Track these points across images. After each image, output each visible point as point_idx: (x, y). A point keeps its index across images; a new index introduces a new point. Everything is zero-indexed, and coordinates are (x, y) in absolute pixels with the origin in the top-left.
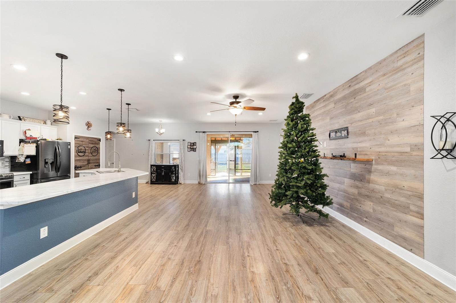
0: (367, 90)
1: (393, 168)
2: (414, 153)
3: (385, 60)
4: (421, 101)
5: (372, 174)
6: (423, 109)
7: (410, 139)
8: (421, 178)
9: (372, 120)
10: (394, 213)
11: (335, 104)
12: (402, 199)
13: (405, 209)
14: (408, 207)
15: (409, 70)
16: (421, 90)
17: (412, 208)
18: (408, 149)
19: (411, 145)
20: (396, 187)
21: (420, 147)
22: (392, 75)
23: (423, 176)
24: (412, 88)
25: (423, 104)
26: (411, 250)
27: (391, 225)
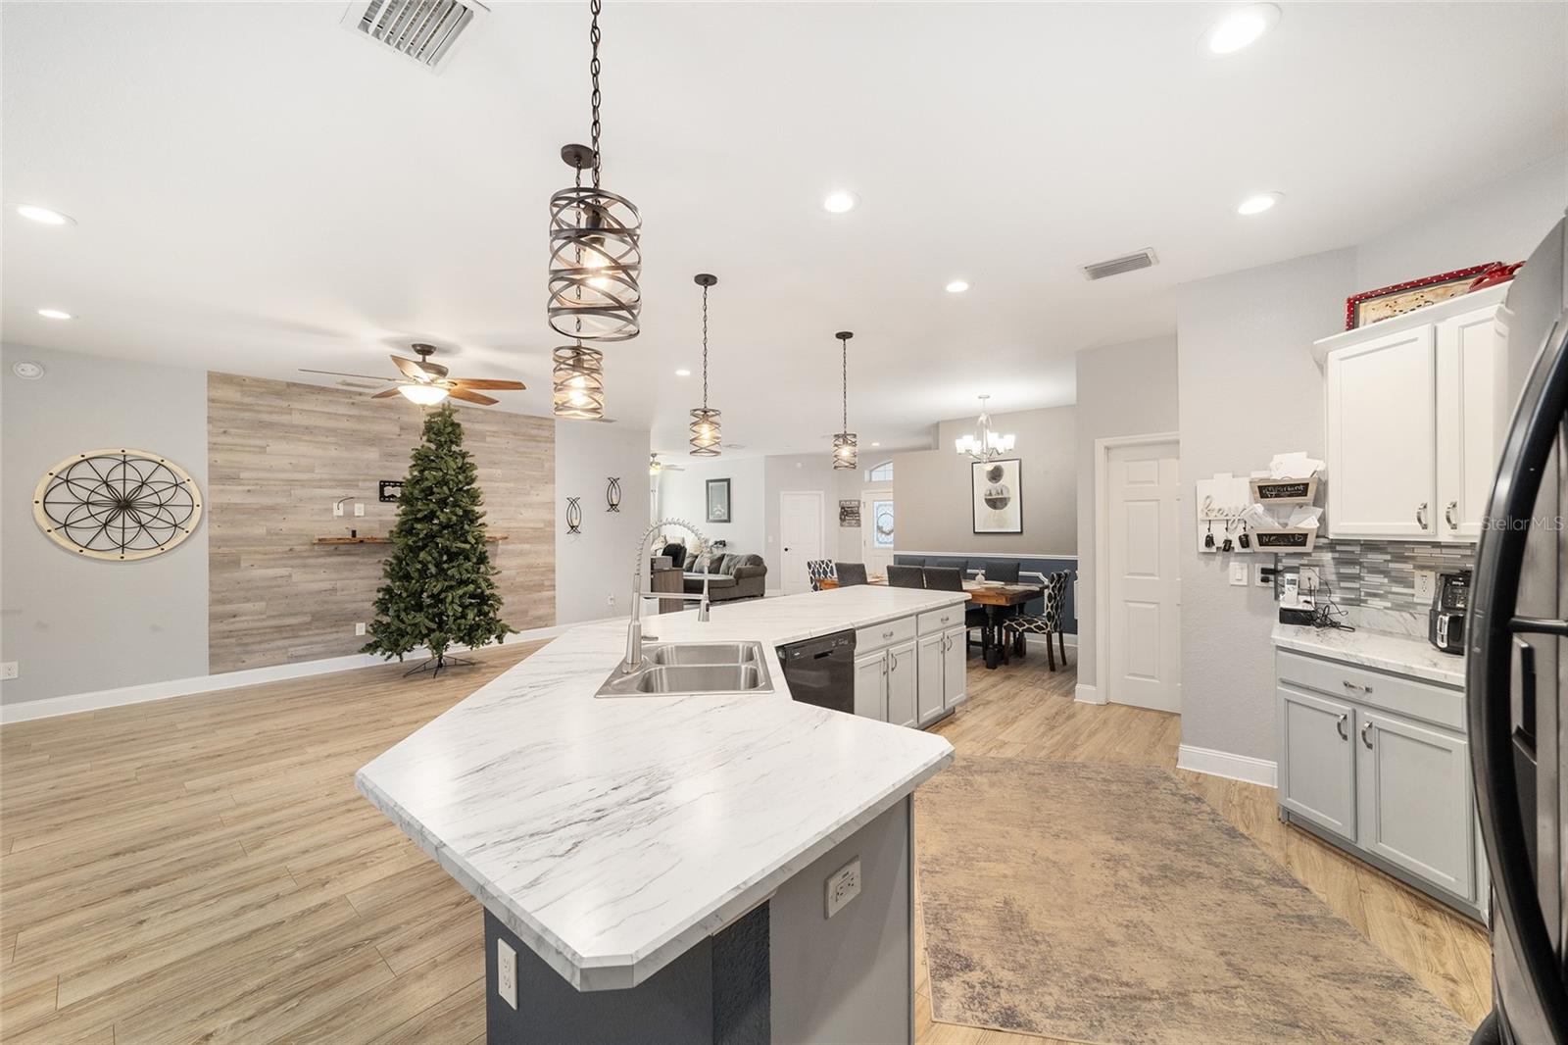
0: (488, 439)
1: (527, 547)
2: (548, 529)
3: (516, 416)
4: (550, 479)
5: (497, 559)
6: (554, 488)
7: (544, 515)
8: (552, 553)
9: (497, 484)
10: (529, 596)
11: (402, 428)
12: (537, 578)
13: (540, 587)
14: (543, 584)
15: (542, 444)
16: (552, 470)
17: (546, 583)
18: (542, 525)
19: (544, 521)
20: (530, 567)
21: (552, 524)
22: (524, 440)
23: (554, 550)
24: (546, 465)
25: (554, 483)
26: (546, 626)
27: (525, 612)
